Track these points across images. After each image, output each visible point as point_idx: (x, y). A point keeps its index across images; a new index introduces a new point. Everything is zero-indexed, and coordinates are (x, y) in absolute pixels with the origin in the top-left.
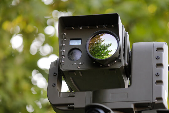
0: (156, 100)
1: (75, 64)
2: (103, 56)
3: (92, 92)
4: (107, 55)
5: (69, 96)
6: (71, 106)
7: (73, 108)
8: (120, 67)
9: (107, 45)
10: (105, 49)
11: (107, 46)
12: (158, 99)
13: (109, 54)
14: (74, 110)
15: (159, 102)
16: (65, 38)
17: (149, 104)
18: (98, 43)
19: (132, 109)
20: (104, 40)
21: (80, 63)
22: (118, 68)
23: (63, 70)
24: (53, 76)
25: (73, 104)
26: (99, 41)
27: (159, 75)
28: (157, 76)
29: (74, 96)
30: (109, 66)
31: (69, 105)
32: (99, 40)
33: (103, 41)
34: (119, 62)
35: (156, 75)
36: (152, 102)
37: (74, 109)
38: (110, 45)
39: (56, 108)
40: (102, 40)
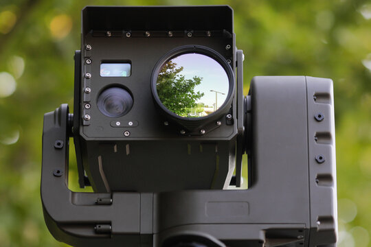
0: (319, 223)
1: (118, 124)
2: (181, 106)
3: (155, 196)
4: (193, 106)
5: (97, 204)
6: (103, 227)
7: (109, 232)
8: (229, 139)
9: (190, 81)
10: (186, 91)
11: (191, 84)
12: (322, 219)
13: (196, 102)
14: (110, 237)
15: (327, 226)
16: (88, 58)
17: (301, 230)
18: (167, 76)
19: (261, 242)
20: (181, 69)
21: (131, 124)
22: (226, 139)
23: (87, 139)
24: (54, 150)
25: (109, 223)
26: (169, 70)
27: (323, 162)
28: (319, 163)
29: (110, 204)
30: (203, 135)
31: (98, 226)
32: (169, 67)
33: (178, 71)
34: (227, 125)
35: (316, 160)
36: (309, 227)
37: (112, 236)
38: (198, 81)
39: (63, 231)
40: (177, 67)
